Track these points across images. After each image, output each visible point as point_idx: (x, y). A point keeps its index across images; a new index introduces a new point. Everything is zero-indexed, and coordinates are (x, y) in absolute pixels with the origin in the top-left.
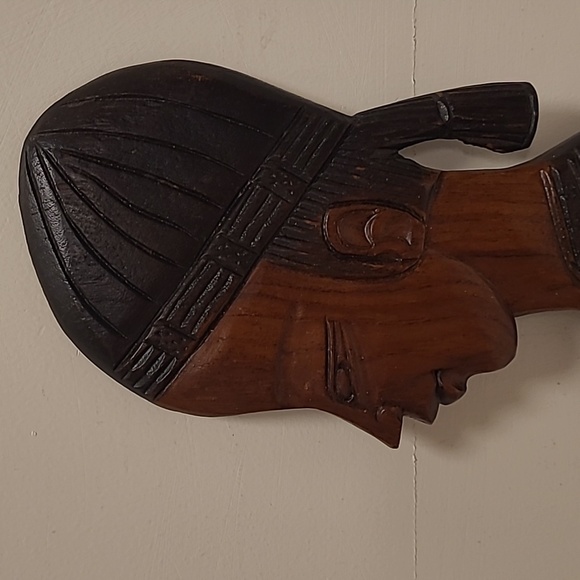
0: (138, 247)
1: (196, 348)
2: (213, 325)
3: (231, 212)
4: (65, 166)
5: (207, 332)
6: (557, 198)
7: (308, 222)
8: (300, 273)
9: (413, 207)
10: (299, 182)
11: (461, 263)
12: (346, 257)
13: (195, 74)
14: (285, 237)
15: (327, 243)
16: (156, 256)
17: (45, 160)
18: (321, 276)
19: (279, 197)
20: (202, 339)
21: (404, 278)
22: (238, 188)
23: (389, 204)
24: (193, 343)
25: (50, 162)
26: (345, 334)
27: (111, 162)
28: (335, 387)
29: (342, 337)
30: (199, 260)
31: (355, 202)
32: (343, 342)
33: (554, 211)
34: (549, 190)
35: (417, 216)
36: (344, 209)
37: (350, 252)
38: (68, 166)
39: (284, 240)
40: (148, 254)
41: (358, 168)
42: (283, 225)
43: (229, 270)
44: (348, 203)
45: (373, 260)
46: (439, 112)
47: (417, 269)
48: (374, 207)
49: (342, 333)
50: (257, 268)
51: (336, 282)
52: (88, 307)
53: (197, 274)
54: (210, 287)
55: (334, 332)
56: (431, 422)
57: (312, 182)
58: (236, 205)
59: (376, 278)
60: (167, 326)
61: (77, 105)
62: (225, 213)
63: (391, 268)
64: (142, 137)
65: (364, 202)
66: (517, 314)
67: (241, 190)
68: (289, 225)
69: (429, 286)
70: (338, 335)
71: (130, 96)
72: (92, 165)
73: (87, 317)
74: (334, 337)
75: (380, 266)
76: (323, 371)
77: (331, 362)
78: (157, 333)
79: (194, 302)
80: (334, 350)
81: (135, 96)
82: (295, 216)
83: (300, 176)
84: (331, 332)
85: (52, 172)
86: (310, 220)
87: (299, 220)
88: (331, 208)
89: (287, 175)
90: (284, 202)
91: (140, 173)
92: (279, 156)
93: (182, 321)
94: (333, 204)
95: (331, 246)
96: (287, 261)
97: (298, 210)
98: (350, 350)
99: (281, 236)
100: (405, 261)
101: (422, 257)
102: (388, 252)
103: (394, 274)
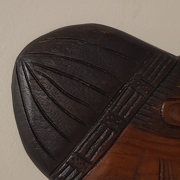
0: (67, 114)
1: (92, 168)
2: (101, 157)
3: (115, 100)
4: (35, 70)
5: (98, 160)
7: (154, 107)
8: (148, 133)
10: (151, 87)
12: (172, 127)
13: (102, 30)
14: (142, 114)
15: (163, 119)
16: (76, 119)
17: (25, 67)
18: (159, 136)
19: (140, 94)
20: (96, 163)
22: (119, 88)
24: (91, 166)
25: (28, 69)
26: (170, 167)
27: (57, 70)
30: (97, 123)
36: (173, 102)
37: (174, 124)
38: (36, 71)
39: (141, 115)
40: (72, 118)
42: (141, 108)
43: (112, 129)
44: (175, 99)
49: (168, 166)
50: (126, 129)
51: (166, 139)
52: (40, 143)
53: (96, 130)
54: (102, 137)
55: (164, 166)
57: (157, 87)
58: (118, 96)
60: (78, 156)
61: (43, 42)
62: (112, 100)
64: (74, 59)
67: (121, 89)
68: (144, 108)
70: (166, 168)
71: (70, 39)
72: (48, 71)
73: (38, 148)
74: (164, 168)
78: (73, 159)
79: (93, 144)
80: (163, 175)
81: (72, 39)
82: (148, 104)
83: (151, 84)
84: (162, 166)
85: (28, 74)
86: (155, 107)
87: (149, 106)
88: (166, 101)
89: (145, 83)
90: (143, 96)
91: (71, 77)
92: (141, 73)
93: (87, 153)
94: (167, 99)
95: (165, 121)
96: (142, 127)
97: (149, 101)
98: (172, 176)
99: (140, 114)
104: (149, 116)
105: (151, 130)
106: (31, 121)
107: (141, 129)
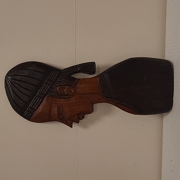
4: (12, 81)
5: (37, 109)
6: (100, 83)
7: (54, 89)
8: (53, 98)
10: (52, 82)
12: (61, 95)
13: (33, 64)
15: (58, 93)
16: (28, 96)
18: (57, 98)
19: (49, 85)
20: (36, 110)
21: (72, 98)
23: (69, 86)
28: (60, 118)
35: (74, 87)
36: (60, 87)
39: (50, 92)
41: (63, 79)
42: (50, 90)
44: (61, 85)
45: (66, 95)
47: (74, 97)
50: (45, 98)
51: (59, 99)
52: (17, 105)
54: (37, 101)
56: (78, 123)
57: (55, 82)
58: (41, 87)
59: (67, 98)
60: (30, 108)
62: (39, 88)
63: (69, 97)
65: (64, 85)
66: (93, 104)
70: (60, 109)
73: (17, 107)
76: (57, 115)
77: (59, 114)
78: (28, 109)
79: (35, 104)
82: (52, 88)
85: (10, 82)
91: (25, 82)
92: (49, 78)
93: (33, 107)
98: (62, 111)
100: (72, 95)
101: (75, 95)
102: (69, 94)
103: (70, 98)
104: (53, 92)
106: (13, 98)
107: (51, 97)
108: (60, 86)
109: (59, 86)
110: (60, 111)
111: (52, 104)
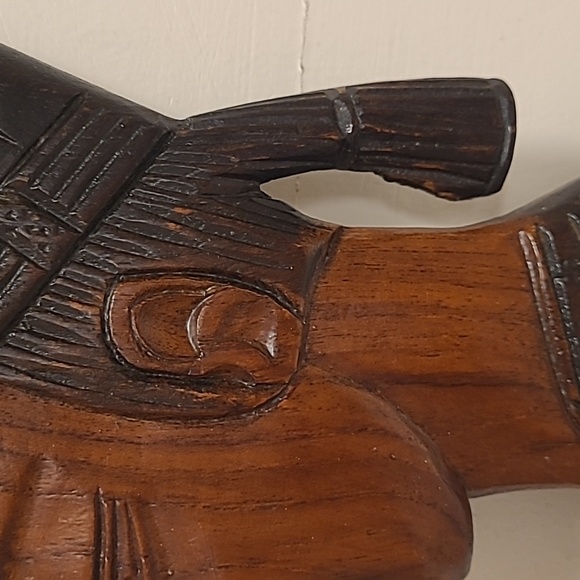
6: (550, 281)
7: (75, 306)
8: (54, 403)
9: (280, 286)
10: (62, 231)
11: (369, 396)
12: (145, 375)
14: (30, 332)
15: (109, 347)
18: (97, 411)
19: (22, 257)
21: (256, 419)
23: (233, 279)
26: (136, 525)
29: (130, 531)
31: (168, 271)
32: (131, 541)
33: (544, 305)
34: (536, 268)
35: (286, 303)
37: (154, 366)
39: (24, 337)
41: (179, 210)
42: (26, 309)
45: (198, 383)
46: (335, 119)
47: (284, 403)
48: (204, 283)
49: (129, 521)
51: (125, 422)
55: (114, 521)
57: (88, 231)
59: (202, 418)
63: (232, 399)
65: (187, 272)
66: (472, 492)
68: (40, 310)
69: (305, 437)
70: (122, 529)
74: (114, 532)
75: (210, 395)
80: (112, 556)
82: (52, 294)
83: (64, 219)
84: (107, 521)
86: (80, 303)
87: (57, 301)
88: (122, 281)
89: (38, 215)
90: (31, 265)
92: (26, 180)
94: (125, 274)
95: (118, 353)
96: (29, 379)
97: (58, 281)
98: (145, 557)
99: (23, 331)
100: (260, 386)
101: (294, 381)
102: (230, 368)
103: (237, 411)
104: (56, 340)
105: (64, 389)
107: (27, 388)
108: (141, 274)
109: (130, 275)
110: (123, 555)
111: (33, 467)
